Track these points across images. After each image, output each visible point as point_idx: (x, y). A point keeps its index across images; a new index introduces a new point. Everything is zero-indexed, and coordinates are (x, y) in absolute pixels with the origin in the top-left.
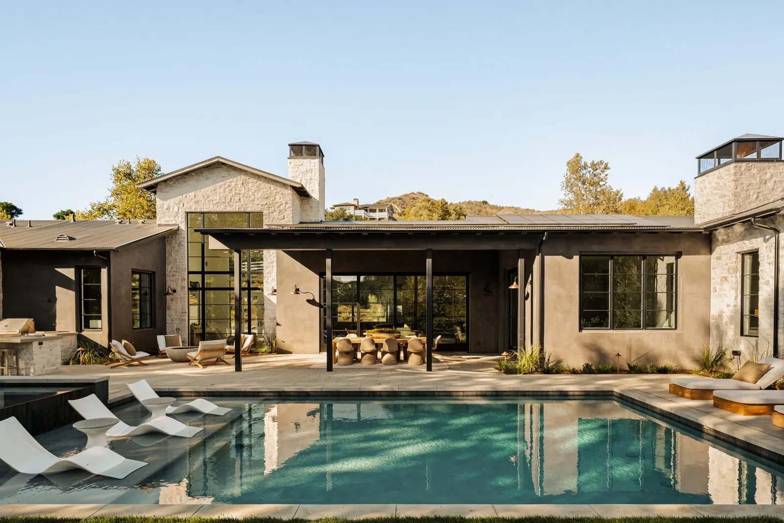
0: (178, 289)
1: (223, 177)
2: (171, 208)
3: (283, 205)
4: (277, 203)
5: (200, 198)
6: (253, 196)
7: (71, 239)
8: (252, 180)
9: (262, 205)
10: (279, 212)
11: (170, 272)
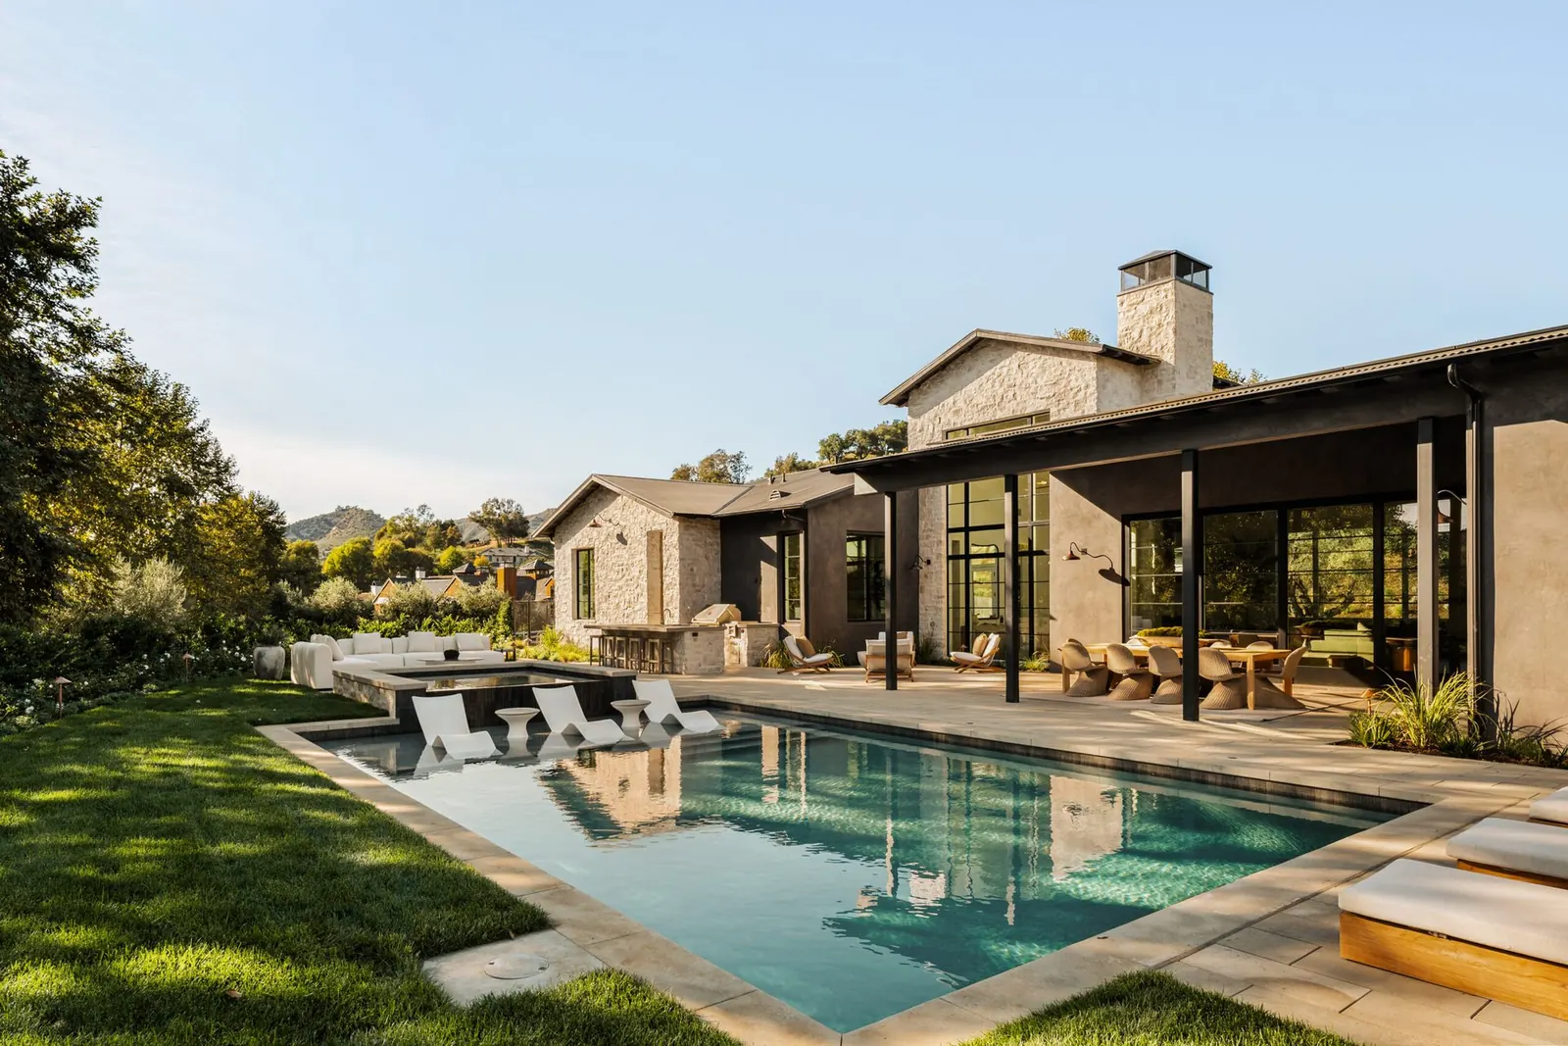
0: (933, 560)
1: (991, 361)
2: (925, 428)
3: (1083, 391)
4: (1071, 389)
5: (960, 404)
6: (1034, 385)
7: (784, 495)
8: (1033, 356)
9: (1049, 397)
10: (1075, 406)
11: (924, 531)
